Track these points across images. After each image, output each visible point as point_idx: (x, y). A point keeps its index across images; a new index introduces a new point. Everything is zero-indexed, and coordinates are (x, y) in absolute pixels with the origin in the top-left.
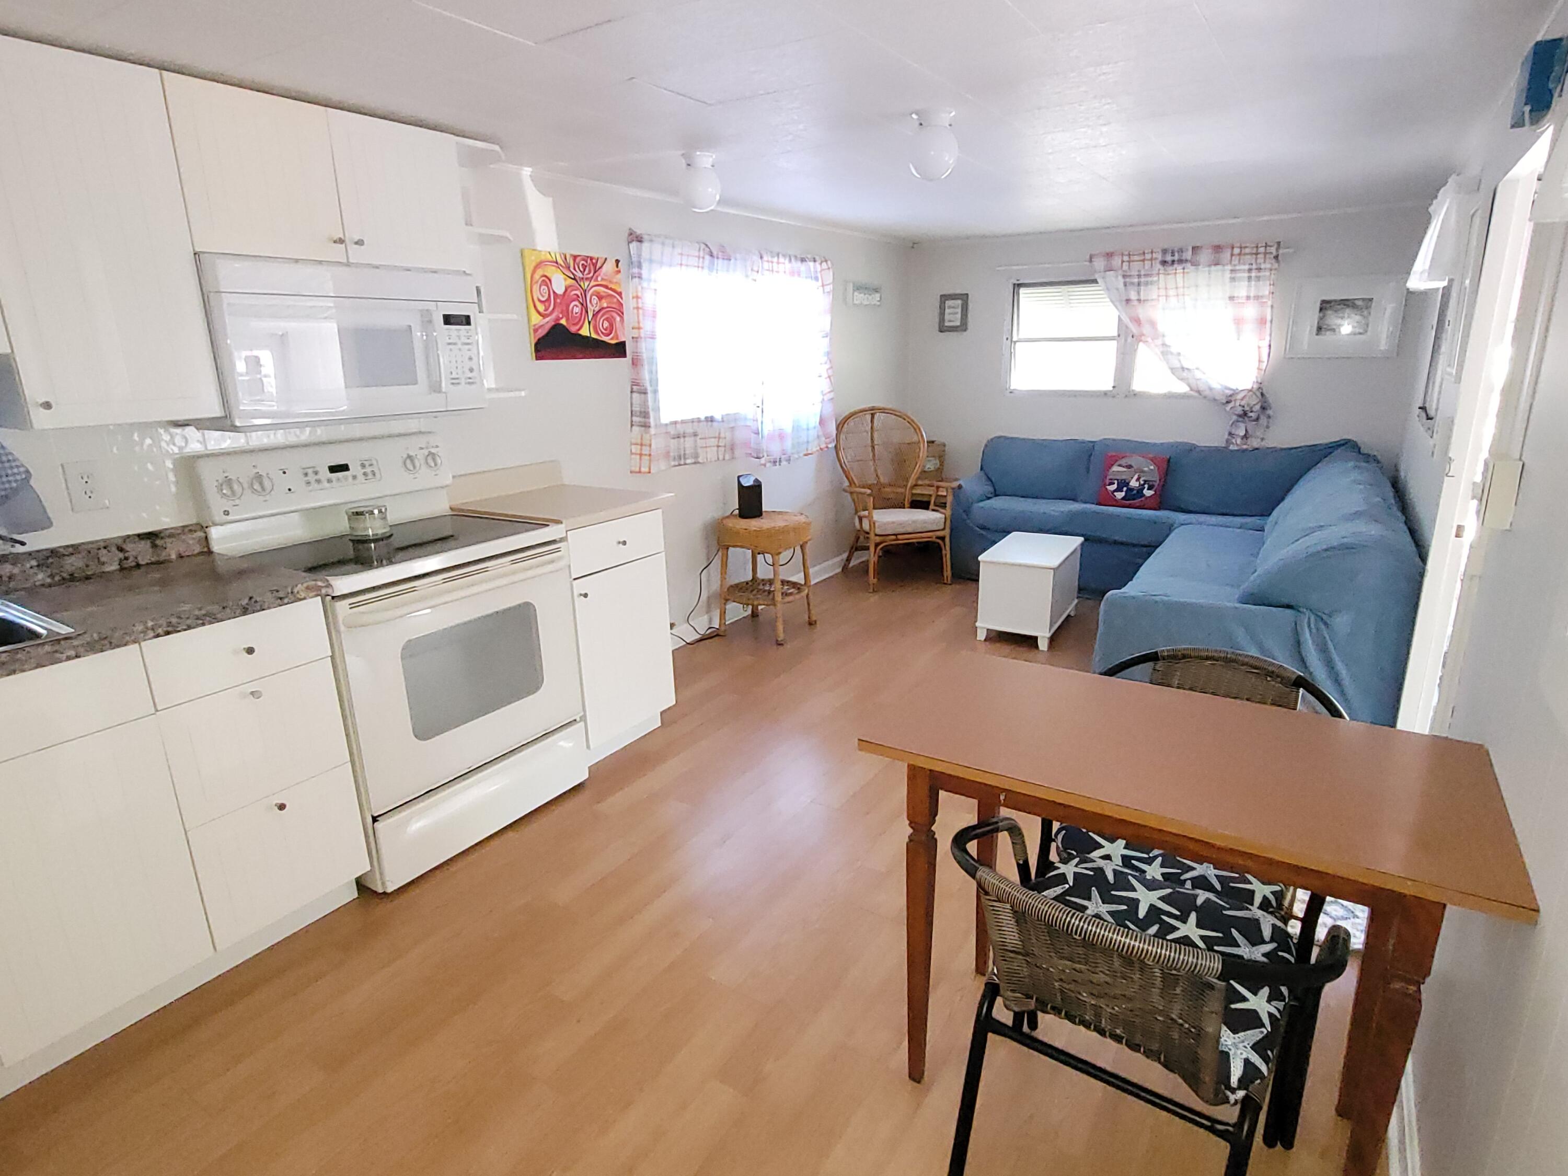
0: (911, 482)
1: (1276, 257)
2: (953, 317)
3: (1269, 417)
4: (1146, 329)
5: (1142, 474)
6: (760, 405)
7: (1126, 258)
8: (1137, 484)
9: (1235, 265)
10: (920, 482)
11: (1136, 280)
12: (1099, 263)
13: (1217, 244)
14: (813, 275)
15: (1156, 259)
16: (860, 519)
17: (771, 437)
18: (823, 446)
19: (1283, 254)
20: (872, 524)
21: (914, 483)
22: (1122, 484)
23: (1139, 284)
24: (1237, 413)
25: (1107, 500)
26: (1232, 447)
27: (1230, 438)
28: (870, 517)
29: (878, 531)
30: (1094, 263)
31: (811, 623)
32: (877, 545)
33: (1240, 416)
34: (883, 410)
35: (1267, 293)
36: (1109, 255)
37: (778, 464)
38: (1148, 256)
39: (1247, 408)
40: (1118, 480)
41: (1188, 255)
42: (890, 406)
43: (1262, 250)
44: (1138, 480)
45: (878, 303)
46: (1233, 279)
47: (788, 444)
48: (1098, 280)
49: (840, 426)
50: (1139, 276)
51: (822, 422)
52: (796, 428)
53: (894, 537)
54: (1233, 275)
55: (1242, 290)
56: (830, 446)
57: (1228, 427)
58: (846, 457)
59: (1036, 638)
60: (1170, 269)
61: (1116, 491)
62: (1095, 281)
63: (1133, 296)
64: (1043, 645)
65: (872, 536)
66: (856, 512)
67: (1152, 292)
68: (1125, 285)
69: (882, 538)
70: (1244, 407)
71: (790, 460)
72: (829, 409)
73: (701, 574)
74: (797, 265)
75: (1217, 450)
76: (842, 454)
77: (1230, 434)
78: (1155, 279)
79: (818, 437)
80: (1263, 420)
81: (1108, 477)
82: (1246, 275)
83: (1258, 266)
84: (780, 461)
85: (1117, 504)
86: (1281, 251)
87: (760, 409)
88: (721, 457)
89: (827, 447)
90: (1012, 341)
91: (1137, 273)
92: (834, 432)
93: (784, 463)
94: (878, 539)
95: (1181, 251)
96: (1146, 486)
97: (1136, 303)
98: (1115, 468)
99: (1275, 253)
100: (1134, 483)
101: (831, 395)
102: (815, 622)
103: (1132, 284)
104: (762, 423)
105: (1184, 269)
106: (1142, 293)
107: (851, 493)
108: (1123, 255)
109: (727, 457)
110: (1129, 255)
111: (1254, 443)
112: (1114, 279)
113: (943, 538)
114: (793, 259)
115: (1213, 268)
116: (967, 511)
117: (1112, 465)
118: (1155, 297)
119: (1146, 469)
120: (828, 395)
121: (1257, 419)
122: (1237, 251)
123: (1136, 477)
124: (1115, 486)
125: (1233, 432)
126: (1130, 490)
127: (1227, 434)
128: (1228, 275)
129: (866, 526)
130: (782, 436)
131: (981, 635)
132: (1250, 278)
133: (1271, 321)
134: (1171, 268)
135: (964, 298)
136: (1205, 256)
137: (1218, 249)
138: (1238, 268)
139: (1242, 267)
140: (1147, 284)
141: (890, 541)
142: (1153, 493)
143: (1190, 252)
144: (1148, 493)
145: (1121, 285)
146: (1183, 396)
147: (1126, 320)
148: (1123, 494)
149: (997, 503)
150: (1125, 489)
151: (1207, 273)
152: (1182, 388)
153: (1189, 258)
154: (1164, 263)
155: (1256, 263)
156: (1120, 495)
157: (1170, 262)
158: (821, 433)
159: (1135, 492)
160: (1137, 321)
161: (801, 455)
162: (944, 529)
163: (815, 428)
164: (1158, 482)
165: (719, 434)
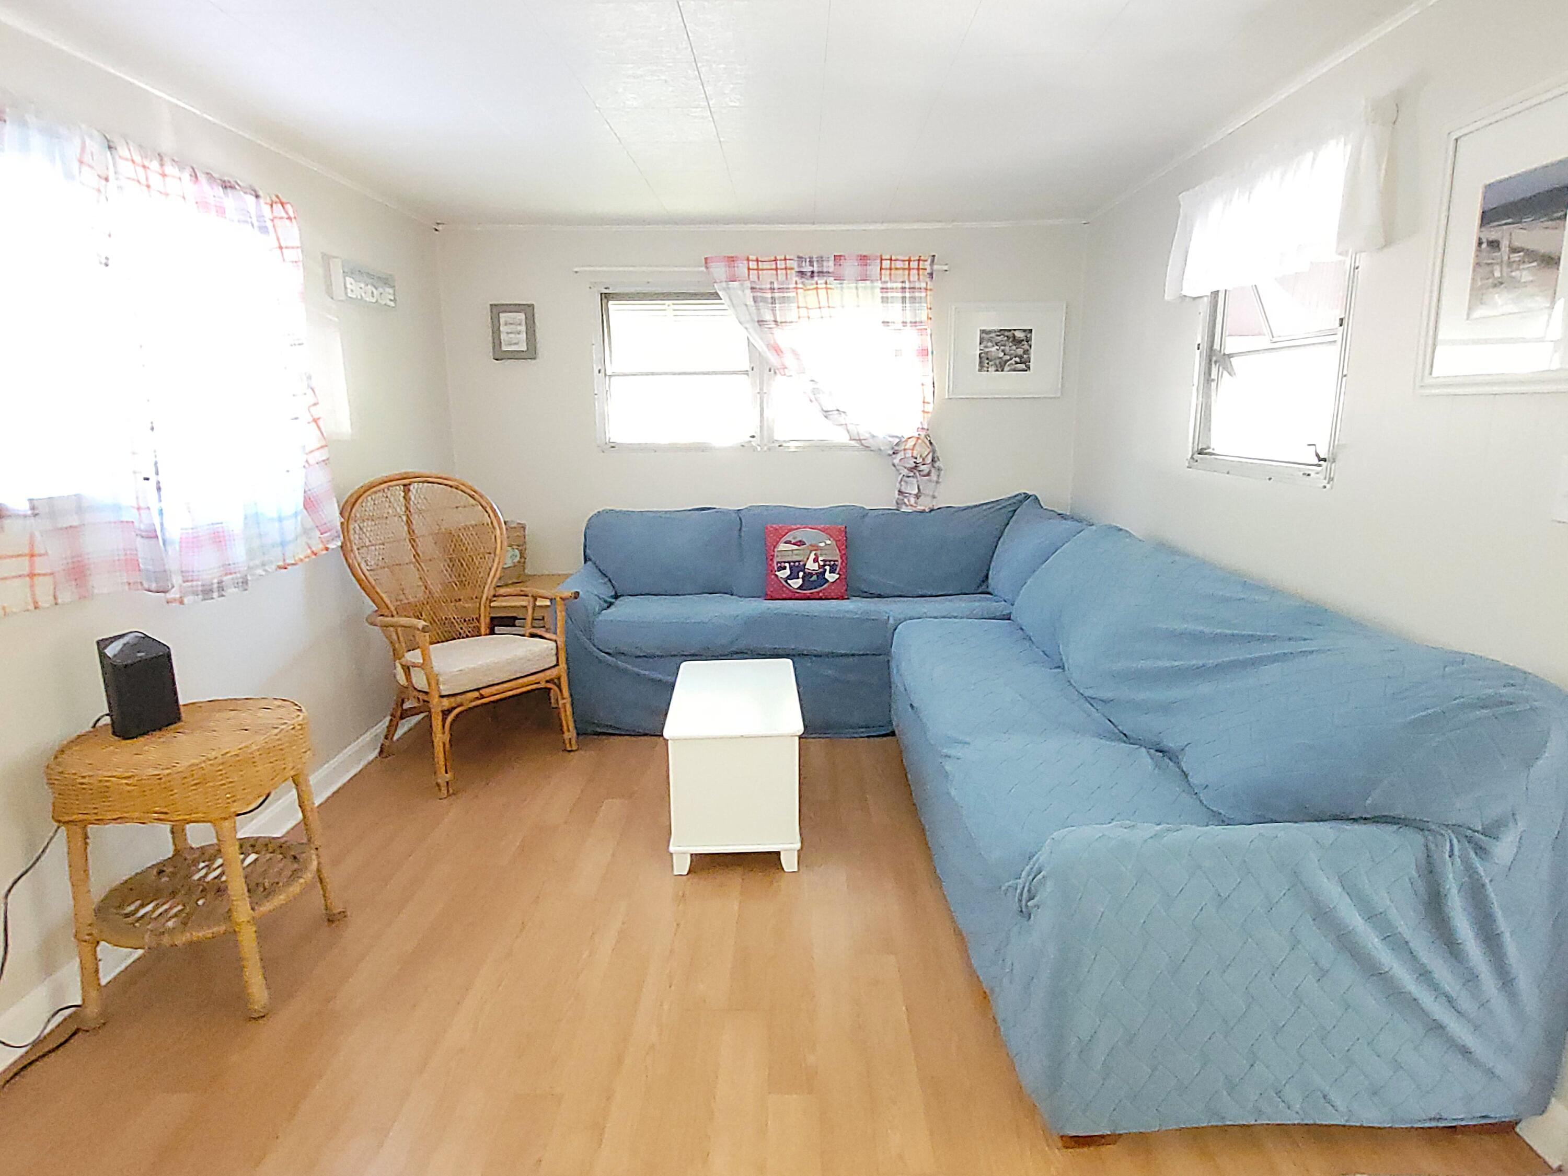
0: (488, 592)
1: (931, 275)
2: (515, 339)
3: (939, 469)
4: (789, 360)
5: (819, 552)
6: (151, 474)
7: (753, 265)
8: (816, 566)
9: (886, 282)
10: (502, 591)
11: (769, 295)
12: (719, 271)
13: (864, 254)
14: (254, 220)
15: (792, 269)
16: (407, 669)
17: (192, 542)
18: (318, 546)
19: (938, 271)
20: (432, 678)
21: (492, 593)
22: (797, 569)
23: (773, 300)
24: (908, 466)
25: (778, 593)
26: (904, 509)
27: (901, 497)
28: (425, 665)
29: (445, 690)
30: (711, 269)
31: (333, 919)
32: (446, 713)
33: (911, 470)
34: (426, 480)
35: (924, 318)
36: (731, 260)
37: (215, 595)
38: (781, 264)
39: (919, 460)
40: (789, 562)
41: (830, 266)
42: (434, 472)
43: (914, 265)
44: (816, 560)
45: (392, 304)
46: (885, 300)
47: (239, 554)
48: (720, 293)
49: (348, 508)
50: (772, 289)
51: (310, 504)
52: (253, 520)
53: (476, 694)
54: (885, 295)
55: (895, 311)
56: (331, 546)
57: (898, 485)
58: (366, 561)
59: (778, 853)
60: (810, 283)
61: (789, 578)
62: (716, 296)
63: (768, 317)
64: (789, 863)
65: (435, 700)
66: (397, 655)
67: (789, 312)
68: (755, 300)
69: (452, 699)
70: (916, 458)
71: (245, 582)
72: (320, 480)
73: (7, 896)
74: (214, 193)
75: (887, 513)
76: (357, 557)
77: (900, 492)
78: (793, 294)
79: (306, 532)
80: (934, 476)
81: (775, 560)
82: (900, 295)
83: (912, 286)
84: (221, 588)
85: (794, 596)
86: (935, 267)
87: (152, 484)
88: (45, 600)
89: (327, 549)
90: (605, 375)
91: (769, 286)
92: (337, 520)
93: (231, 591)
94: (446, 704)
95: (821, 260)
96: (828, 568)
97: (773, 325)
98: (782, 547)
99: (929, 271)
100: (811, 566)
101: (320, 456)
102: (343, 914)
103: (764, 300)
104: (161, 512)
105: (826, 283)
106: (778, 313)
107: (385, 626)
108: (748, 260)
109: (65, 596)
110: (757, 261)
111: (924, 504)
112: (740, 292)
113: (556, 681)
114: (202, 177)
115: (861, 284)
116: (588, 629)
117: (778, 543)
118: (795, 318)
119: (822, 545)
120: (317, 453)
121: (928, 474)
122: (886, 264)
123: (812, 556)
124: (787, 572)
125: (903, 489)
126: (808, 575)
127: (897, 492)
128: (878, 294)
129: (419, 681)
130: (219, 538)
131: (682, 866)
132: (904, 298)
133: (932, 353)
134: (810, 281)
135: (528, 310)
136: (850, 268)
137: (864, 259)
138: (889, 285)
139: (895, 285)
140: (784, 300)
141: (469, 701)
142: (837, 576)
143: (831, 263)
144: (831, 577)
145: (750, 302)
146: (842, 447)
147: (760, 346)
148: (800, 581)
149: (626, 609)
150: (801, 574)
151: (854, 291)
152: (842, 437)
153: (831, 270)
154: (802, 273)
155: (910, 281)
156: (796, 583)
157: (809, 274)
158: (310, 523)
159: (814, 578)
160: (777, 350)
161: (271, 568)
162: (557, 665)
163: (296, 514)
164: (840, 561)
165: (32, 545)
